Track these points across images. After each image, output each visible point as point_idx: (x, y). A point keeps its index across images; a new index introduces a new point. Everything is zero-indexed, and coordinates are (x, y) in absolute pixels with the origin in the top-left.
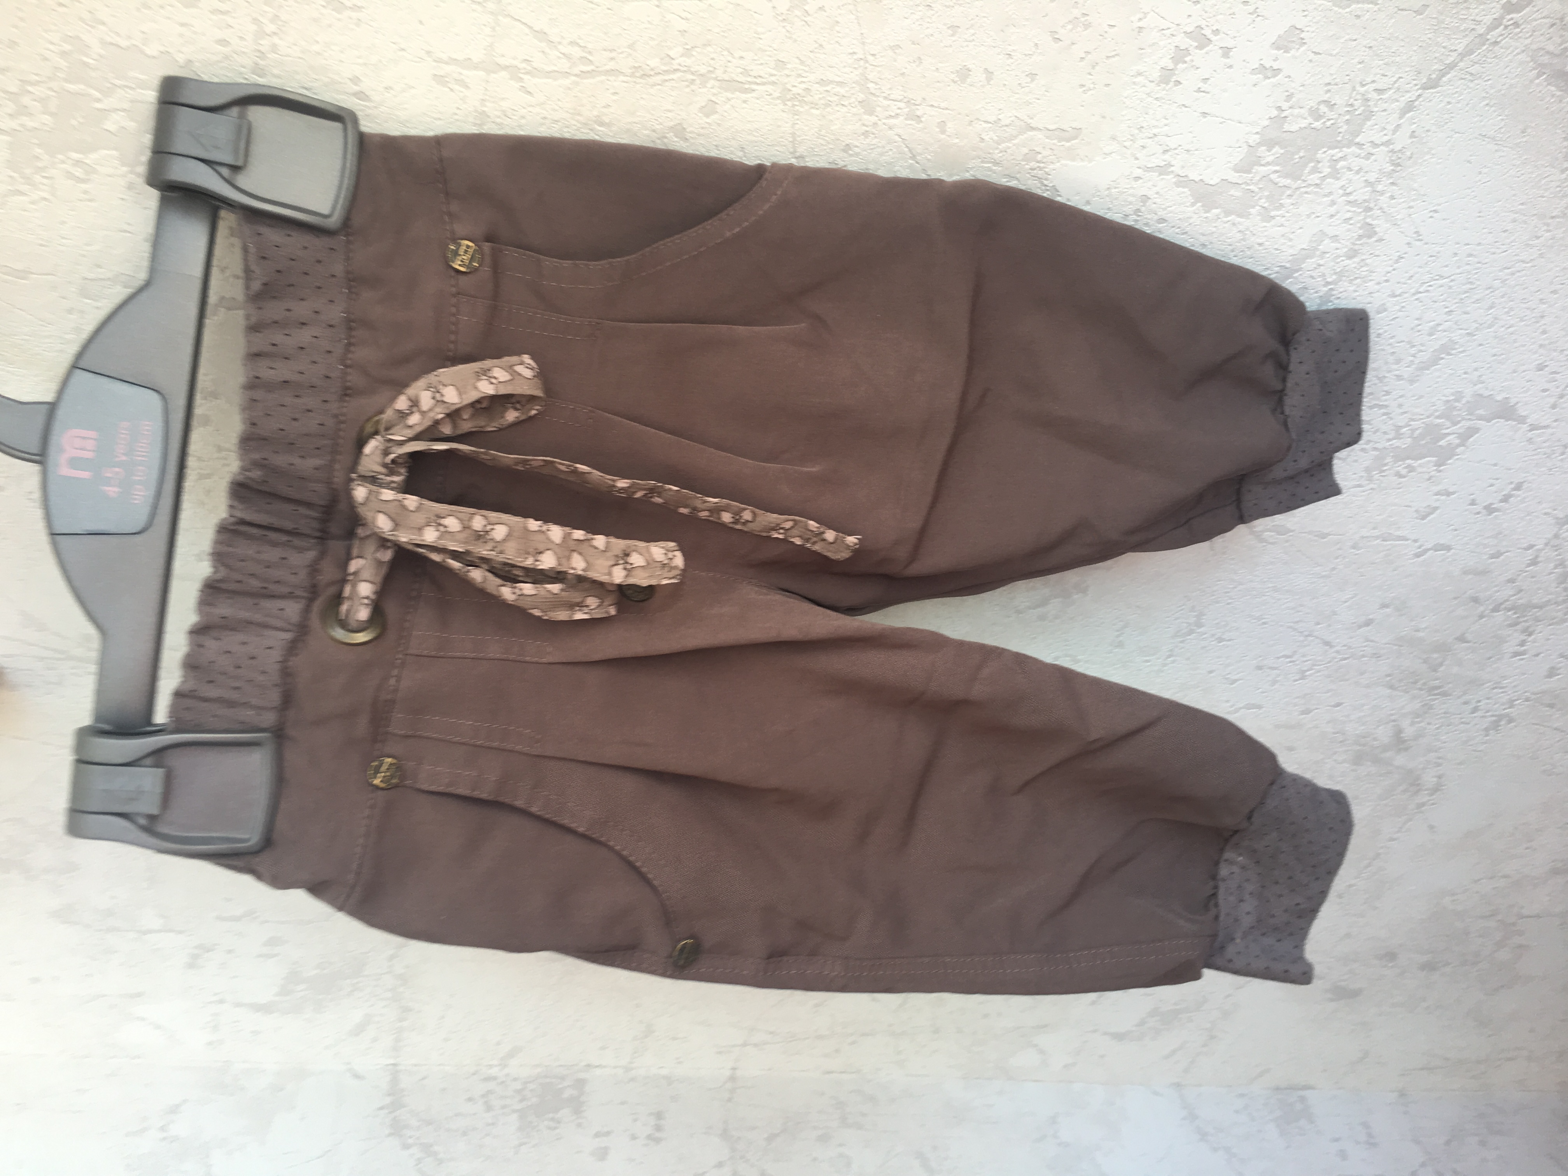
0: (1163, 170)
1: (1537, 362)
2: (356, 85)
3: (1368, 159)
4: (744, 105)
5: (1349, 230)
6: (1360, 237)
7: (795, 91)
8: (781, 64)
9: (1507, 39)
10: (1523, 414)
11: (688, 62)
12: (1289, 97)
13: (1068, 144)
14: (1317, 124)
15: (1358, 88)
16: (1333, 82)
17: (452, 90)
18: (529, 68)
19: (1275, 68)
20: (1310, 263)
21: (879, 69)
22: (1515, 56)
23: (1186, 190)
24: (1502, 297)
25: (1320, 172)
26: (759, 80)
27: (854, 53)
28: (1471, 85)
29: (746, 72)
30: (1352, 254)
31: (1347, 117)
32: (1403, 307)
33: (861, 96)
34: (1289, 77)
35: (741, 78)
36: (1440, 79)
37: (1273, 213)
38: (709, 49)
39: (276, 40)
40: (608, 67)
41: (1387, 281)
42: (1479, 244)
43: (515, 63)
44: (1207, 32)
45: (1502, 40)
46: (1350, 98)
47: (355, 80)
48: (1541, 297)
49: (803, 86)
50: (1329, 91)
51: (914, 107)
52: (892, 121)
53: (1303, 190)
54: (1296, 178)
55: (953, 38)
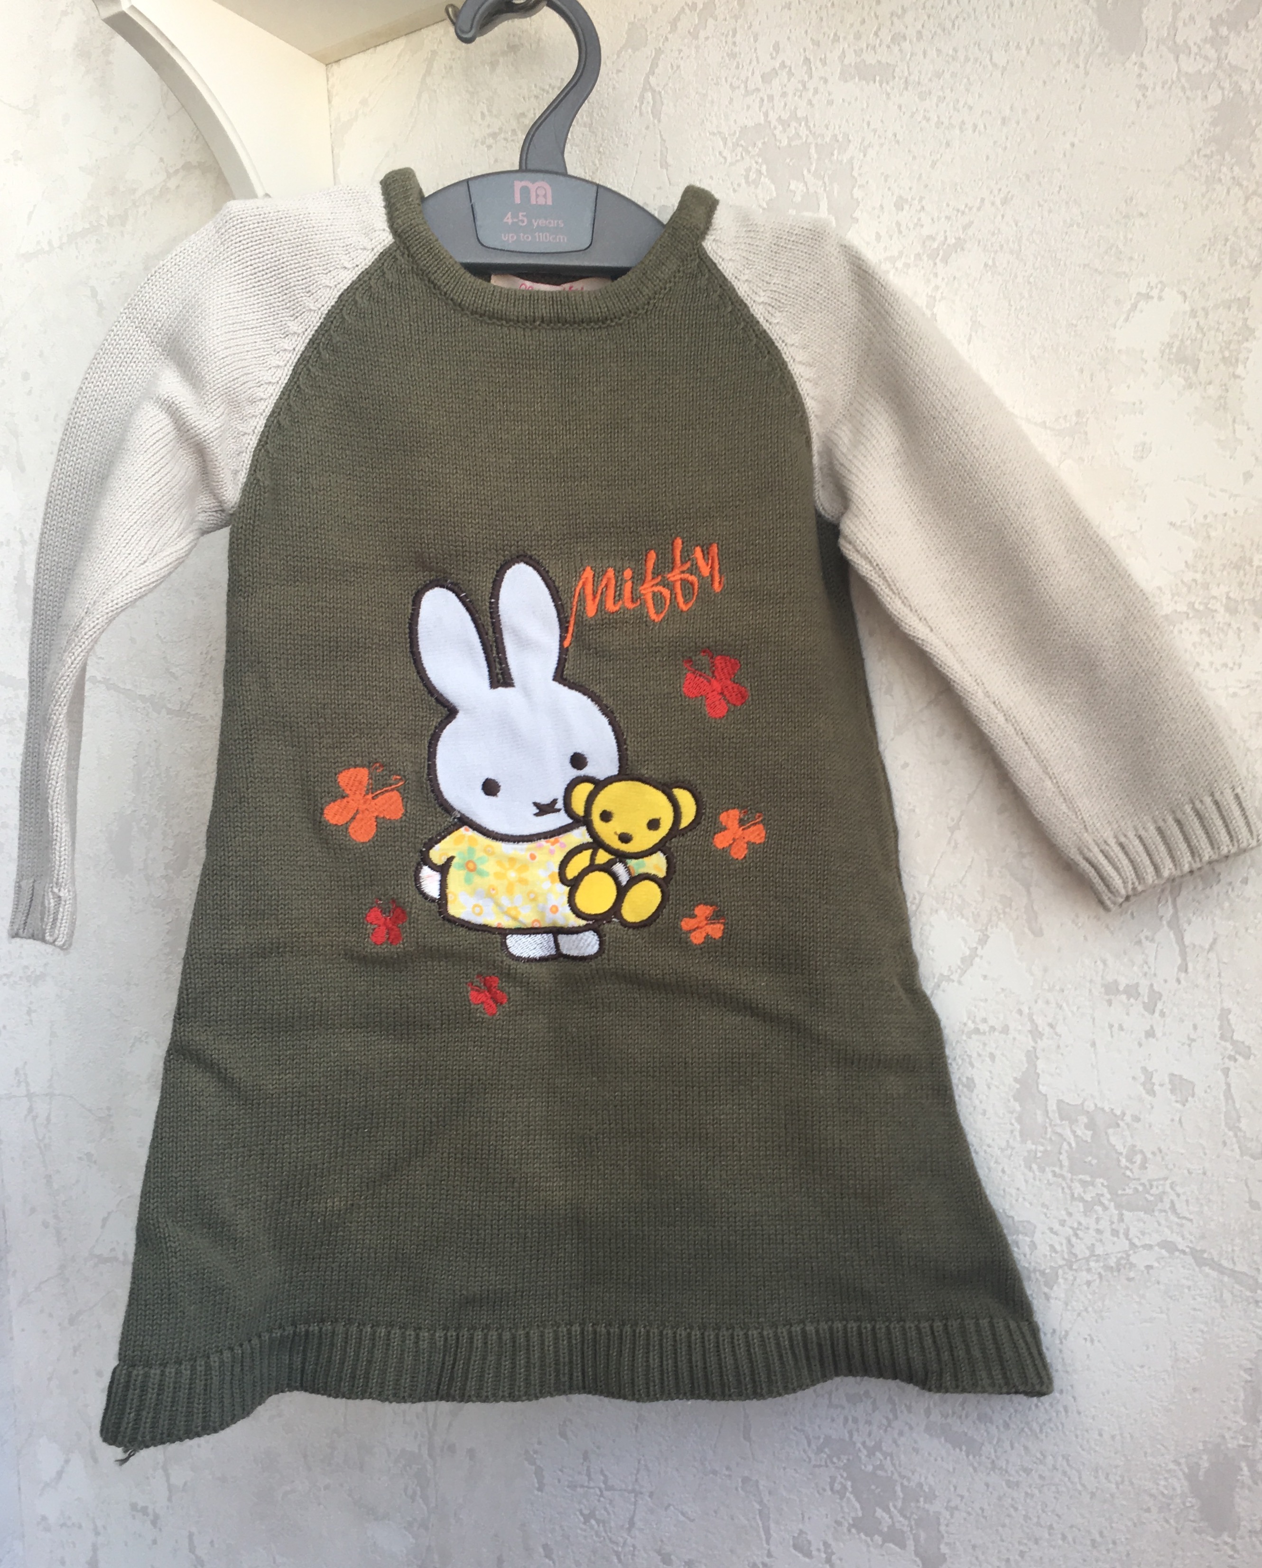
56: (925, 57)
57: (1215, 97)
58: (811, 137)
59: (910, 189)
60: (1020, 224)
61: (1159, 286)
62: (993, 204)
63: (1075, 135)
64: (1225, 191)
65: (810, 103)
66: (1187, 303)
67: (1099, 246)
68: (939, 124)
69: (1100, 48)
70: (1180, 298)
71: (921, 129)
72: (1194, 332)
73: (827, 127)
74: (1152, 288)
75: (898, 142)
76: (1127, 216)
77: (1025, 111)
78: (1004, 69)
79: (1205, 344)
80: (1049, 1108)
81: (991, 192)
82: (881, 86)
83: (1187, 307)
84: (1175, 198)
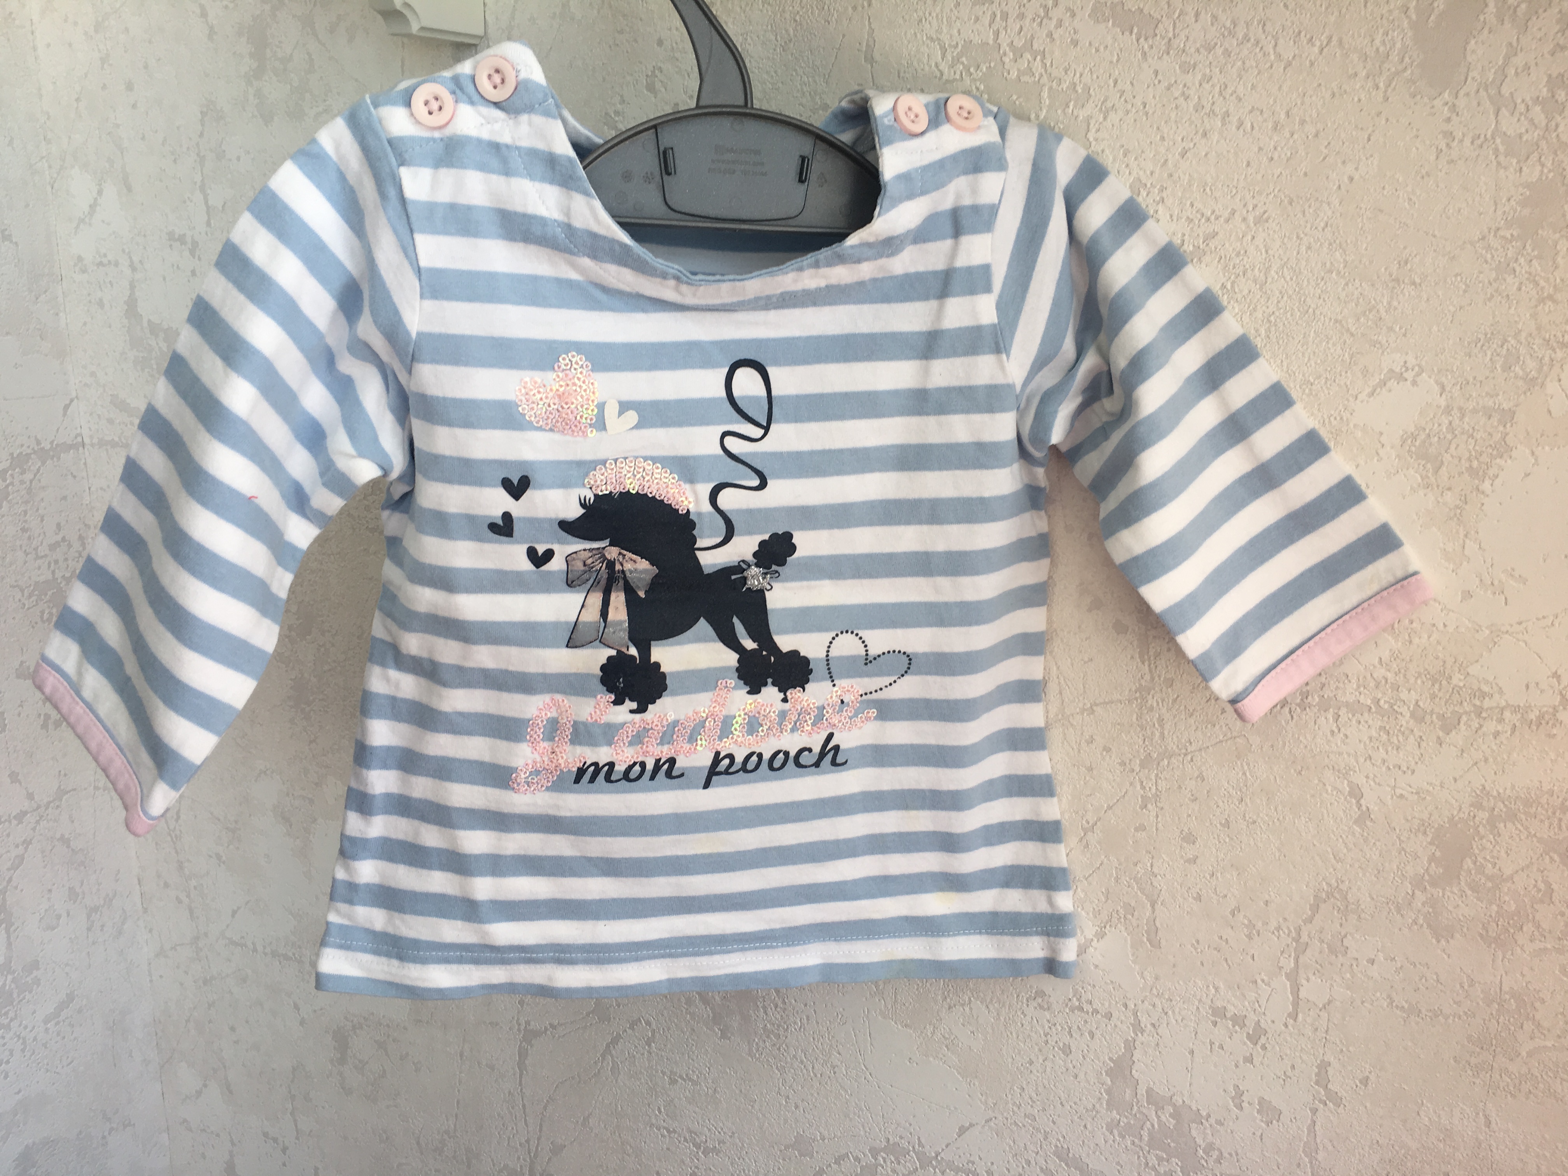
0: (1138, 1027)
12: (1220, 1123)
13: (1145, 940)
14: (1201, 1153)
16: (1240, 1158)
19: (1243, 1105)
21: (1181, 767)
23: (1123, 1050)
27: (1191, 743)
33: (1155, 756)
34: (1237, 1119)
37: (1116, 1132)
44: (1263, 1040)
50: (1230, 1154)
51: (1154, 801)
52: (1138, 785)
53: (1141, 1154)
54: (1150, 1144)
55: (1218, 825)
56: (1196, 21)
57: (1531, 173)
58: (1045, 77)
59: (1152, 173)
60: (1270, 252)
61: (1417, 368)
62: (1244, 219)
63: (1357, 169)
64: (1517, 284)
65: (1050, 35)
66: (1444, 396)
67: (1356, 305)
68: (1198, 108)
69: (1409, 72)
70: (1436, 389)
71: (1177, 107)
72: (1444, 430)
73: (1066, 71)
74: (1407, 370)
75: (1147, 114)
76: (1397, 280)
77: (1303, 122)
78: (1289, 64)
79: (1453, 446)
80: (1139, 1092)
81: (1245, 205)
82: (1138, 41)
83: (1443, 402)
84: (1456, 275)
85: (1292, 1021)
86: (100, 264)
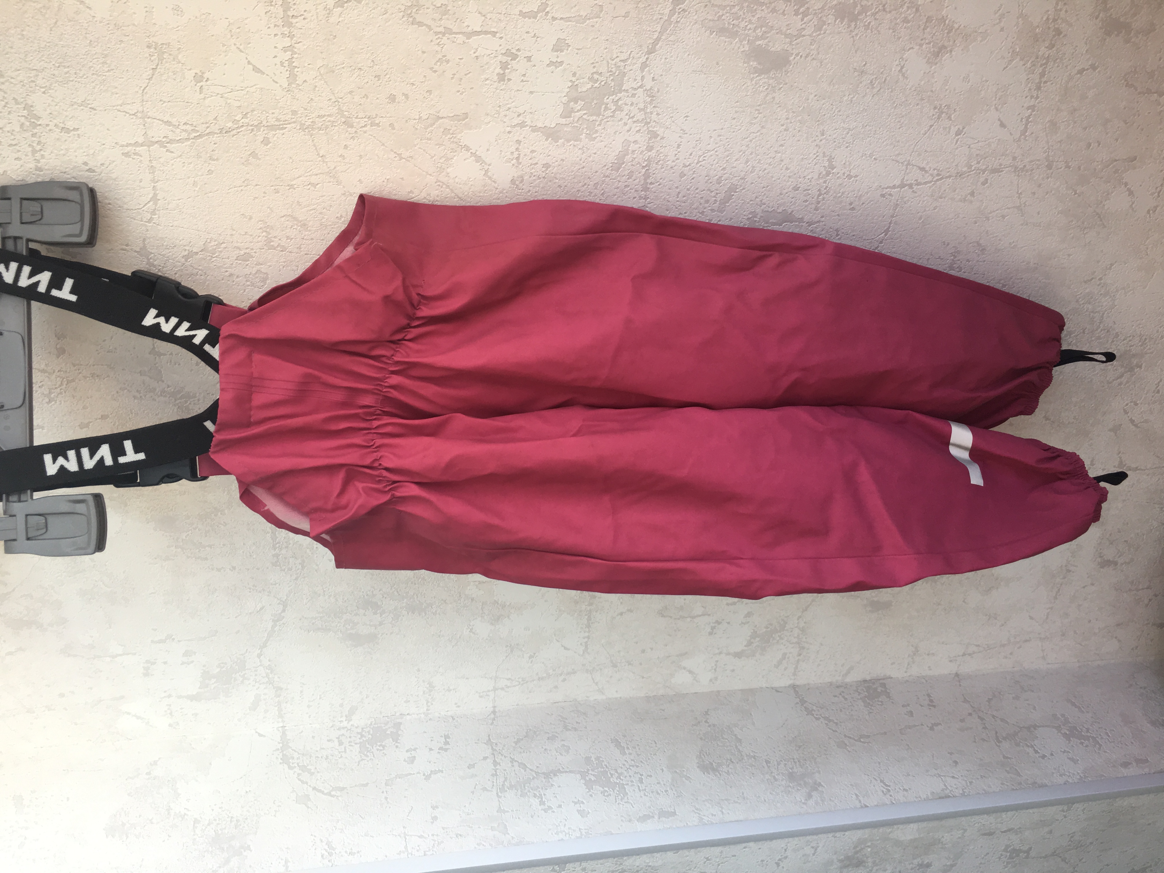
0: (522, 125)
1: (791, 187)
2: (87, 166)
3: (635, 97)
4: (284, 136)
5: (641, 136)
6: (650, 139)
7: (307, 124)
8: (294, 112)
9: (683, 19)
10: (800, 216)
11: (247, 121)
12: (574, 74)
13: (464, 122)
14: (596, 85)
15: (610, 61)
16: (595, 62)
17: (133, 159)
18: (168, 140)
19: (559, 61)
20: (628, 158)
21: (347, 104)
22: (692, 26)
23: (540, 133)
24: (751, 154)
25: (611, 109)
26: (286, 122)
27: (330, 99)
28: (675, 46)
29: (278, 120)
30: (650, 149)
31: (612, 78)
32: (694, 171)
33: (343, 120)
34: (569, 64)
35: (277, 123)
36: (655, 47)
37: (594, 136)
38: (255, 112)
39: (42, 152)
40: (207, 132)
41: (677, 159)
42: (722, 129)
43: (160, 139)
44: (514, 51)
45: (680, 20)
46: (608, 68)
47: (85, 164)
48: (776, 149)
49: (311, 120)
50: (594, 67)
51: (373, 120)
52: (365, 129)
53: (606, 120)
54: (598, 115)
55: (380, 82)
85: (498, 35)
86: (171, 714)
